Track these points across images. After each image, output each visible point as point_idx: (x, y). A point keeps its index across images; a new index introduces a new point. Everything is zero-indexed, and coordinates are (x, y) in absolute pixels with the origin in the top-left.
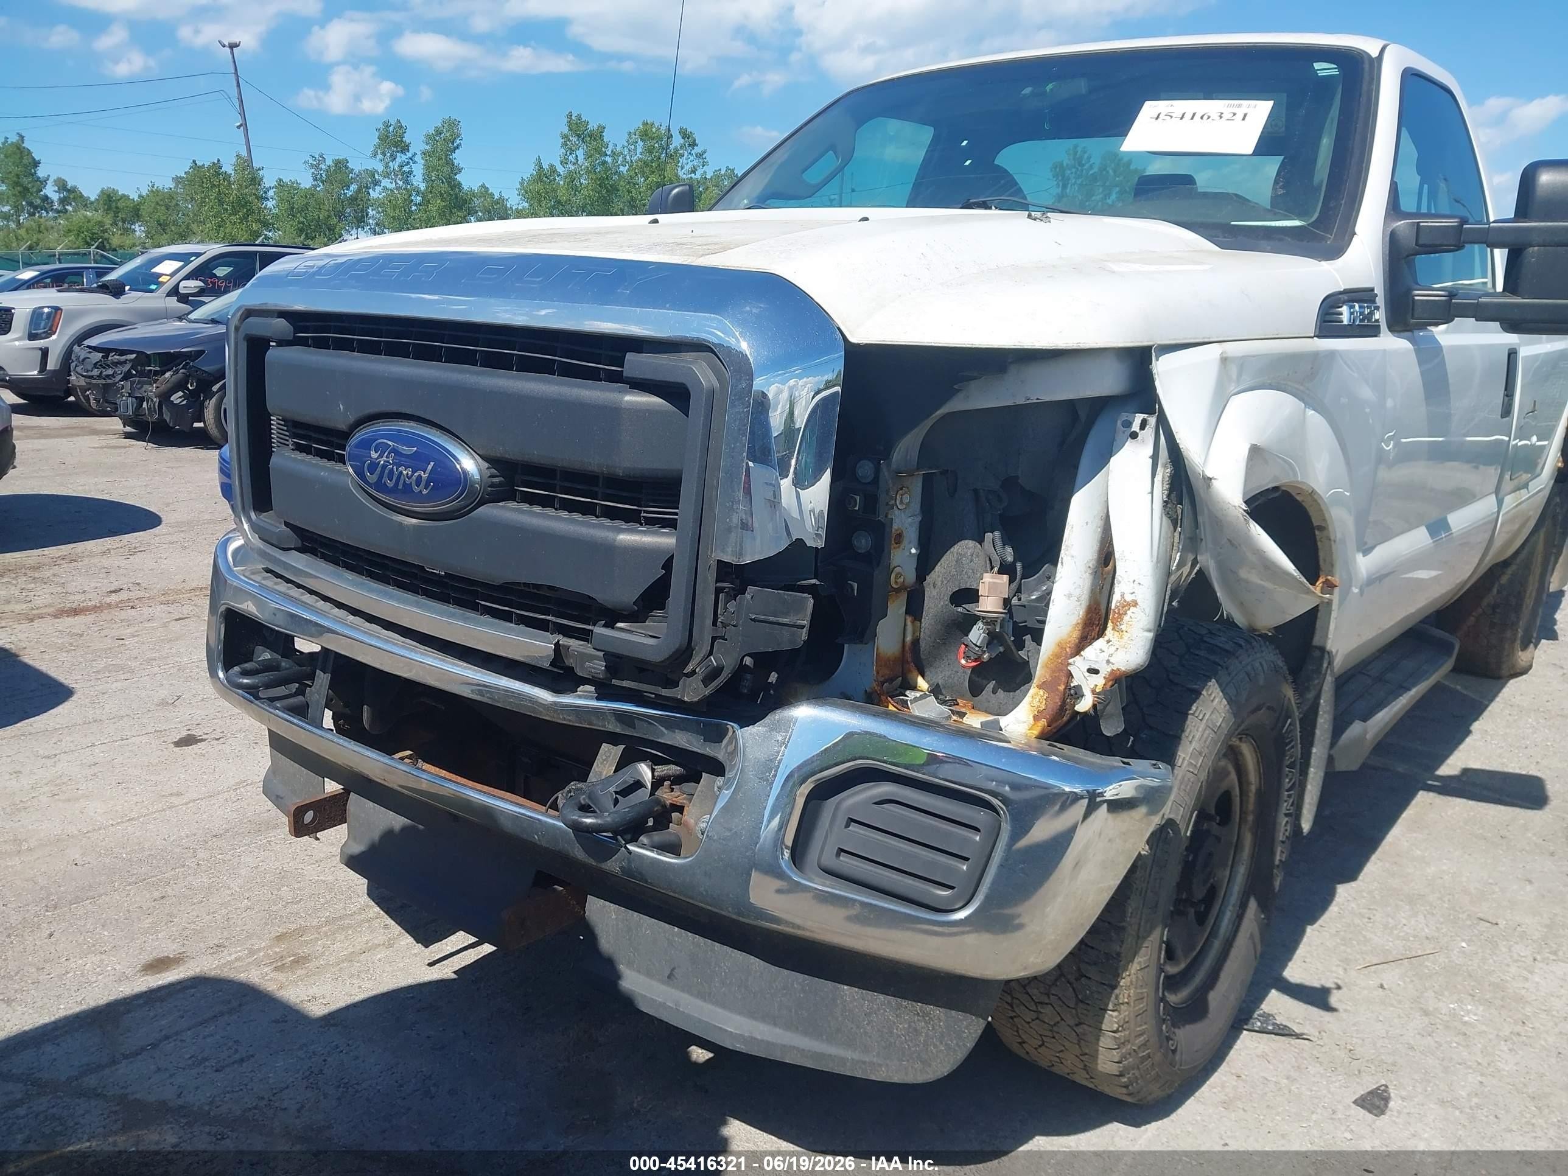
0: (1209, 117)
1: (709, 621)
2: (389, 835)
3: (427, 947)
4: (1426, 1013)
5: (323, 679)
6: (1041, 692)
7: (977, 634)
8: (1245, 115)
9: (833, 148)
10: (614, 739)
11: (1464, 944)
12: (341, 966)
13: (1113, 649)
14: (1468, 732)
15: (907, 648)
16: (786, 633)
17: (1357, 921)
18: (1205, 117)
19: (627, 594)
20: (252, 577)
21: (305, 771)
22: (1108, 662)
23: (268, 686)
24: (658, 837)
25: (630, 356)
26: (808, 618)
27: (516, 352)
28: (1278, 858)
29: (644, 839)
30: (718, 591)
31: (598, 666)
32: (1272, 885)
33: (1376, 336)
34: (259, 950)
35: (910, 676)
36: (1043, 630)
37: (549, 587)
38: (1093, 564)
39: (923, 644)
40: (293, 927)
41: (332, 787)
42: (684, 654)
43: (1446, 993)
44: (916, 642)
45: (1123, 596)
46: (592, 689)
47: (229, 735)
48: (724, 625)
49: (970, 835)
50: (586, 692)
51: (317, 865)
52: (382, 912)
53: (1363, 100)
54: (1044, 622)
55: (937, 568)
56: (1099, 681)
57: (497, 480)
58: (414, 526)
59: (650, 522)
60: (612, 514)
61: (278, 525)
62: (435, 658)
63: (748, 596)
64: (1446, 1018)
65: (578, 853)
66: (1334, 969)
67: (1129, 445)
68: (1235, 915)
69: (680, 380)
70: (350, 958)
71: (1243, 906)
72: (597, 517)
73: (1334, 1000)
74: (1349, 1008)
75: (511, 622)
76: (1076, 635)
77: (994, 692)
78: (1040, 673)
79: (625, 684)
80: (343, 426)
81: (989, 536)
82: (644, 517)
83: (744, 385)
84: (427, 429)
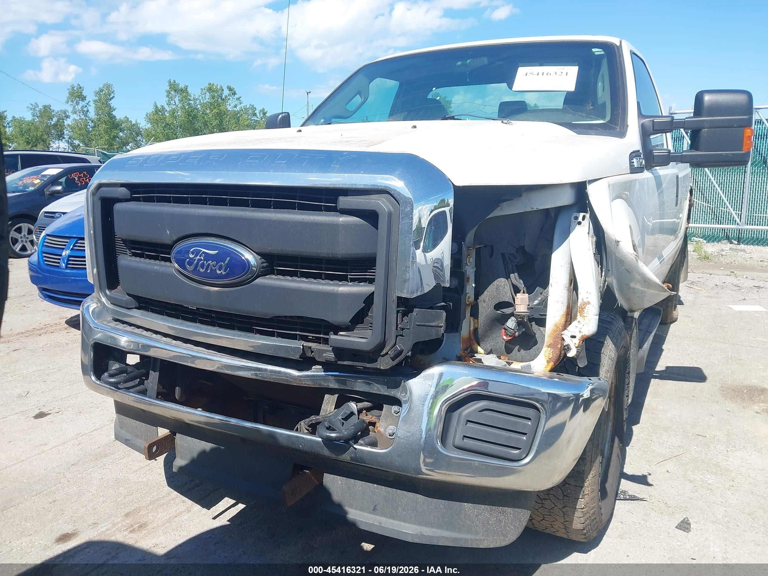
0: (550, 74)
1: (394, 328)
2: (203, 454)
3: (209, 509)
4: (691, 482)
5: (154, 376)
6: (549, 349)
7: (511, 323)
8: (567, 73)
9: (359, 93)
10: (331, 391)
11: (695, 448)
12: (166, 525)
13: (581, 325)
15: (471, 333)
16: (434, 330)
17: (647, 442)
18: (549, 74)
19: (346, 318)
20: (109, 324)
21: (144, 424)
22: (580, 332)
23: (125, 382)
24: (367, 439)
25: (341, 199)
26: (444, 322)
27: (272, 199)
28: (625, 417)
29: (361, 441)
30: (398, 312)
31: (330, 356)
32: (623, 430)
34: (118, 523)
35: (473, 347)
36: (545, 319)
37: (298, 317)
38: (567, 285)
39: (479, 330)
40: (133, 508)
41: (163, 432)
42: (382, 346)
43: (696, 471)
44: (476, 330)
45: (583, 300)
46: (321, 367)
47: (63, 410)
48: (403, 329)
49: (526, 422)
50: (317, 369)
51: (135, 473)
53: (619, 65)
54: (546, 315)
55: (485, 293)
56: (577, 341)
57: (265, 265)
58: (217, 291)
59: (352, 280)
60: (331, 278)
61: (124, 296)
62: (228, 359)
63: (414, 314)
64: (700, 483)
65: (326, 452)
66: (645, 466)
67: (578, 227)
68: (610, 446)
69: (372, 209)
70: (169, 521)
71: (613, 441)
72: (323, 280)
73: (650, 480)
74: (657, 483)
75: (274, 336)
76: (563, 320)
77: (519, 351)
78: (548, 340)
79: (346, 363)
80: (169, 242)
81: (512, 275)
82: (350, 278)
83: (409, 209)
84: (227, 241)
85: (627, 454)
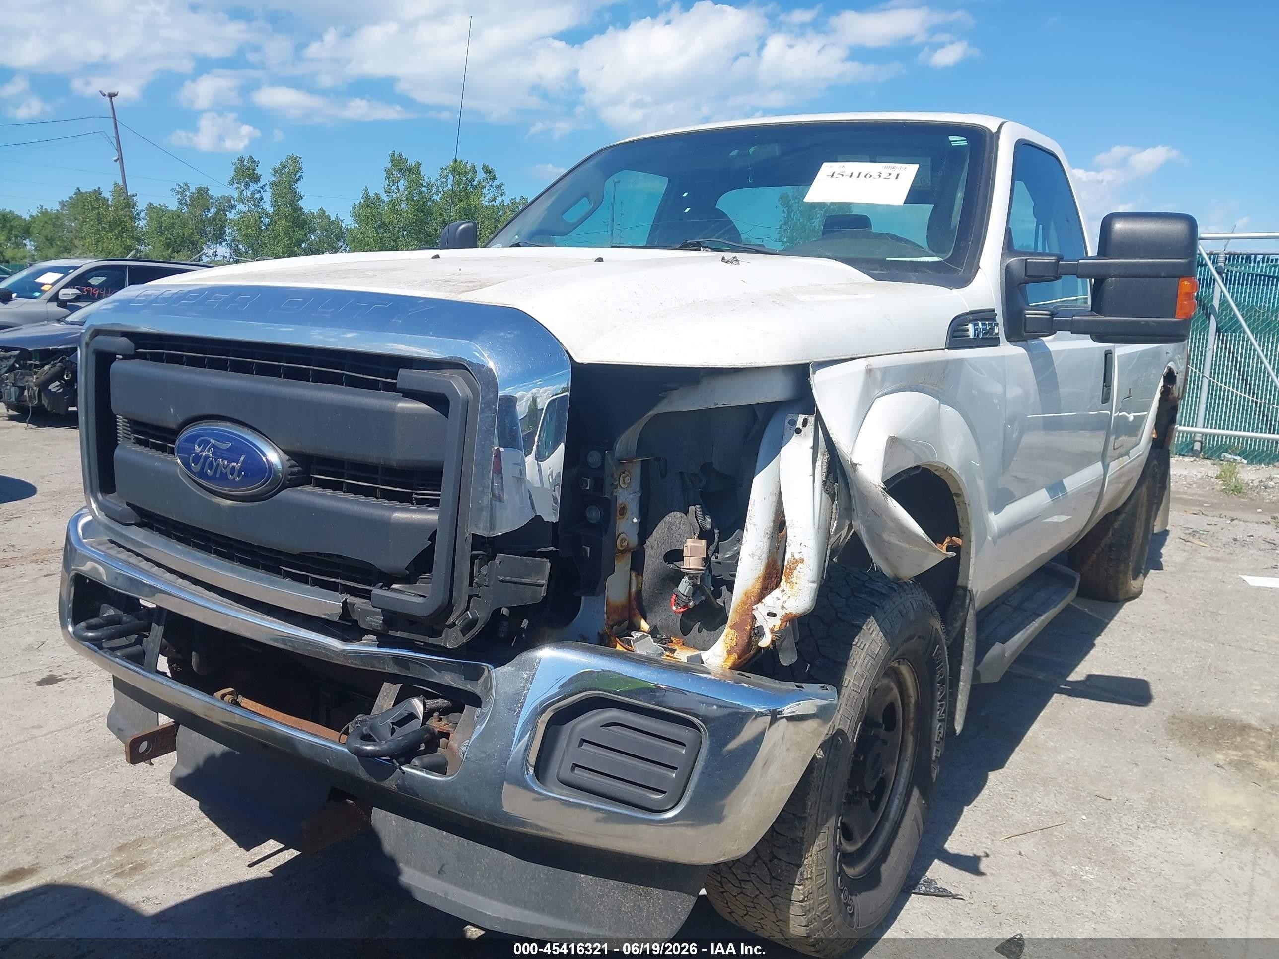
0: (871, 176)
1: (466, 583)
2: (211, 760)
3: (248, 850)
4: (1054, 874)
5: (157, 630)
6: (733, 632)
7: (684, 587)
8: (898, 175)
9: (586, 195)
10: (393, 679)
11: (1084, 817)
12: (173, 870)
13: (786, 597)
14: (1093, 645)
15: (632, 597)
16: (528, 591)
17: (1003, 801)
18: (868, 176)
19: (401, 561)
20: (99, 547)
21: (142, 707)
22: (783, 607)
23: (110, 638)
24: (427, 759)
25: (402, 372)
26: (546, 578)
27: (311, 367)
28: (934, 755)
29: (415, 761)
30: (473, 558)
31: (377, 620)
32: (931, 777)
33: (997, 346)
34: (103, 859)
35: (634, 620)
36: (734, 582)
37: (338, 556)
38: (769, 530)
39: (644, 594)
40: (132, 838)
41: (164, 720)
42: (446, 609)
43: (1070, 857)
44: (639, 592)
45: (793, 555)
46: (375, 638)
47: (86, 674)
48: (479, 586)
49: (678, 749)
50: (370, 640)
51: (157, 783)
52: (211, 822)
53: (985, 165)
54: (734, 576)
55: (654, 533)
56: (776, 622)
57: (296, 469)
58: (230, 507)
59: (420, 502)
60: (389, 496)
61: (120, 504)
62: (248, 614)
63: (497, 562)
64: (1069, 878)
65: (363, 774)
66: (984, 840)
67: (795, 438)
68: (901, 802)
69: (441, 392)
70: (181, 864)
71: (908, 794)
72: (377, 498)
73: (983, 867)
74: (994, 872)
75: (308, 584)
76: (758, 586)
77: (700, 631)
78: (732, 616)
79: (399, 634)
80: (173, 425)
81: (692, 508)
82: (415, 498)
83: (491, 396)
84: (240, 428)
85: (962, 818)
